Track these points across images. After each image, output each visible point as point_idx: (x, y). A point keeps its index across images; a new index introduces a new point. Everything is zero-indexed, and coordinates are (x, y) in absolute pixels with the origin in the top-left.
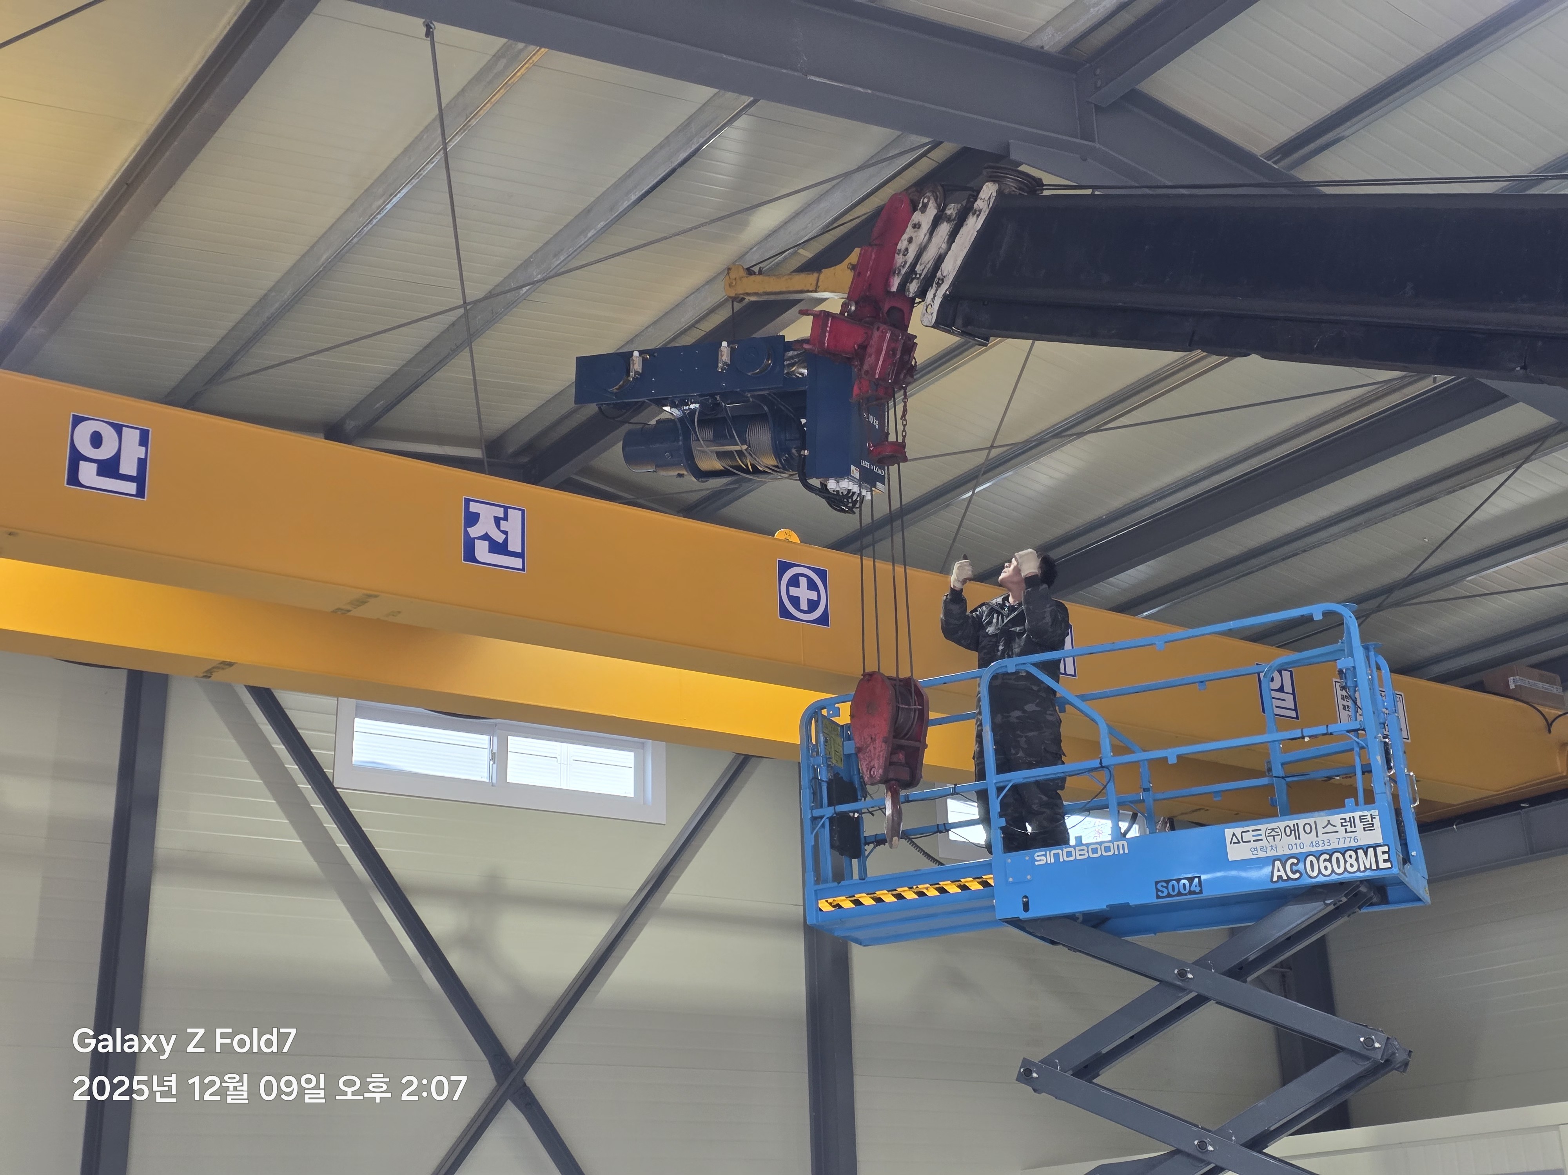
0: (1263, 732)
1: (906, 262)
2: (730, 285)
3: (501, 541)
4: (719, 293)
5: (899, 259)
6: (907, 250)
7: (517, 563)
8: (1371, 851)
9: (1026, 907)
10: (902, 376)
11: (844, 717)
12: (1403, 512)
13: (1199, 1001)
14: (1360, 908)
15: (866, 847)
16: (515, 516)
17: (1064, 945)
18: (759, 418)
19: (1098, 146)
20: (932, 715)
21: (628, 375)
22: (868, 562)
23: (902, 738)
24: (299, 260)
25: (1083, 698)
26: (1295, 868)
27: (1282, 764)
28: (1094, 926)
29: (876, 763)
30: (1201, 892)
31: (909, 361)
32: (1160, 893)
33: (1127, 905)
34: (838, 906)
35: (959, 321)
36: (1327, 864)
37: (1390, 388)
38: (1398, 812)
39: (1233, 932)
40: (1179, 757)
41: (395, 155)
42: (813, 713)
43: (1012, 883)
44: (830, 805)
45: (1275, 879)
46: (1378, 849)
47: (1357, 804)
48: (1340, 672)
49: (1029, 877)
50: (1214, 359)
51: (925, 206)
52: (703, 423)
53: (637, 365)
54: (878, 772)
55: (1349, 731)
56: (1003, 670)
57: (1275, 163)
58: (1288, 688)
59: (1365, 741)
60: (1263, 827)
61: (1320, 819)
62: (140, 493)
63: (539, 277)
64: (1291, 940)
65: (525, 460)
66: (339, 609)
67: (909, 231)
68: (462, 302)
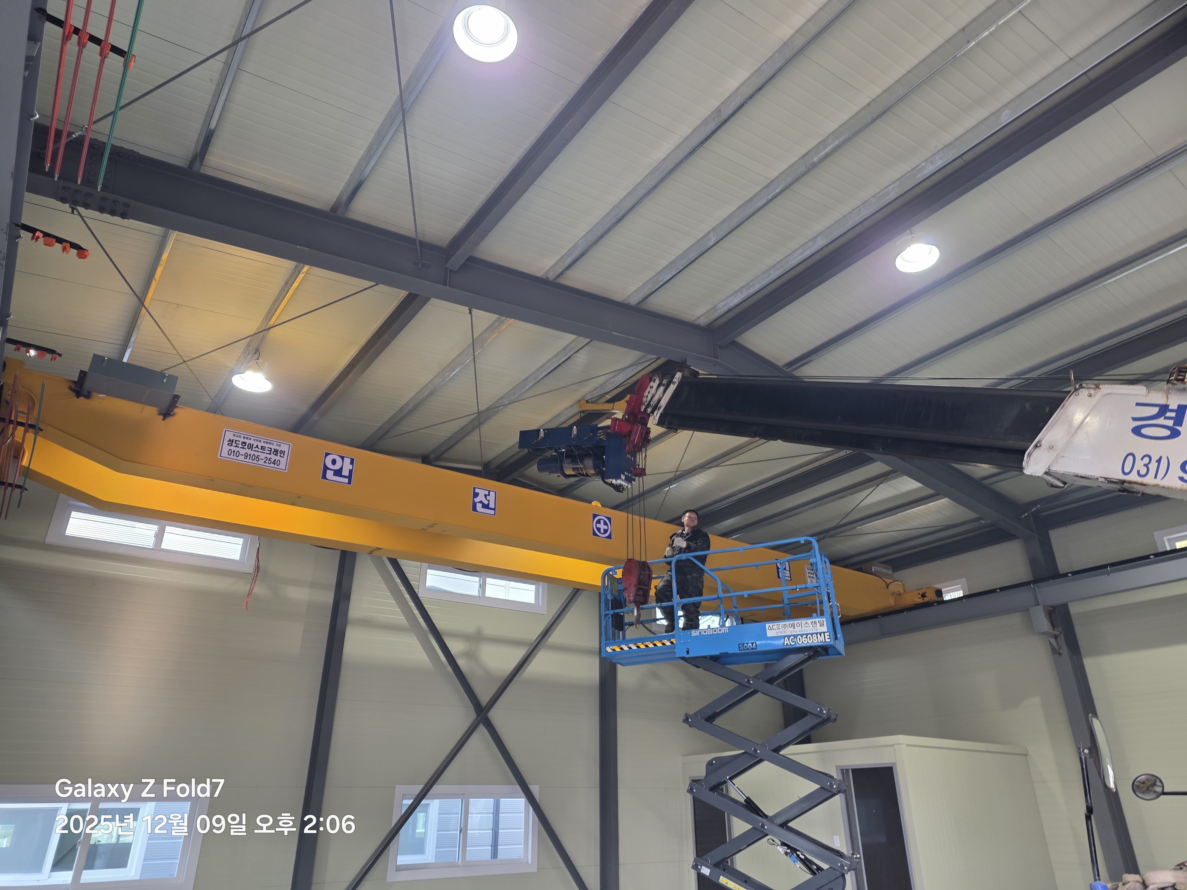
0: (781, 586)
1: (647, 401)
2: (580, 407)
3: (487, 504)
4: (576, 410)
5: (644, 399)
6: (647, 396)
7: (492, 512)
8: (822, 634)
9: (688, 652)
10: (645, 443)
11: (619, 574)
12: (833, 501)
13: (755, 692)
14: (818, 657)
15: (626, 627)
16: (492, 494)
17: (702, 668)
18: (588, 455)
19: (719, 360)
20: (653, 576)
21: (538, 438)
22: (630, 516)
23: (641, 585)
24: (416, 394)
25: (712, 570)
26: (793, 640)
27: (788, 599)
28: (714, 661)
29: (631, 595)
30: (756, 649)
31: (648, 437)
32: (740, 649)
33: (727, 653)
34: (614, 650)
35: (666, 423)
36: (806, 639)
37: (828, 454)
38: (833, 619)
39: (766, 666)
40: (748, 595)
41: (454, 356)
42: (607, 573)
43: (683, 643)
44: (612, 609)
45: (785, 644)
46: (825, 634)
47: (817, 616)
48: (811, 564)
49: (689, 641)
50: (763, 441)
51: (655, 380)
52: (567, 456)
53: (542, 434)
54: (632, 598)
55: (814, 587)
56: (681, 558)
57: (786, 369)
58: (787, 568)
59: (821, 591)
60: (781, 624)
61: (803, 621)
62: (349, 483)
63: (507, 403)
64: (791, 669)
65: (498, 471)
66: (423, 529)
67: (648, 389)
68: (477, 412)
